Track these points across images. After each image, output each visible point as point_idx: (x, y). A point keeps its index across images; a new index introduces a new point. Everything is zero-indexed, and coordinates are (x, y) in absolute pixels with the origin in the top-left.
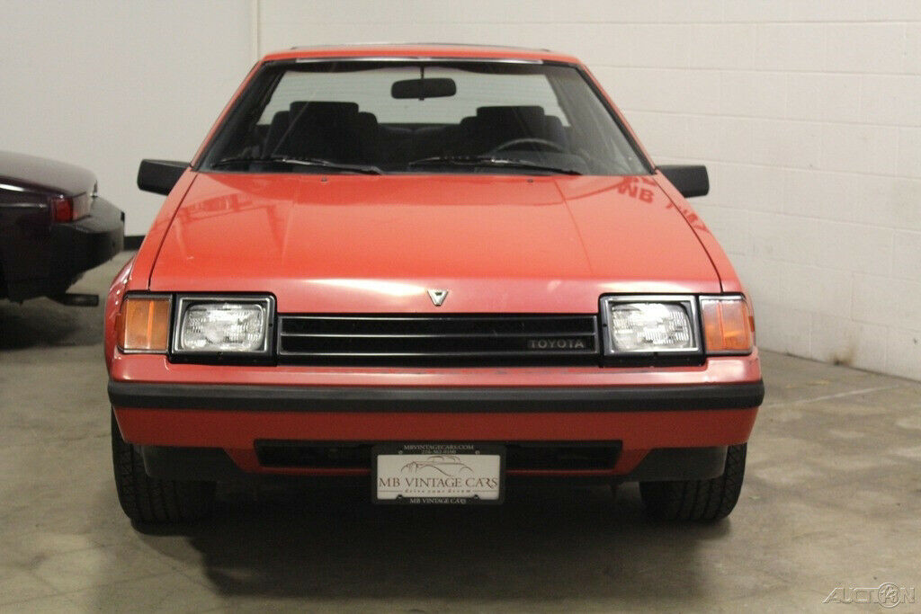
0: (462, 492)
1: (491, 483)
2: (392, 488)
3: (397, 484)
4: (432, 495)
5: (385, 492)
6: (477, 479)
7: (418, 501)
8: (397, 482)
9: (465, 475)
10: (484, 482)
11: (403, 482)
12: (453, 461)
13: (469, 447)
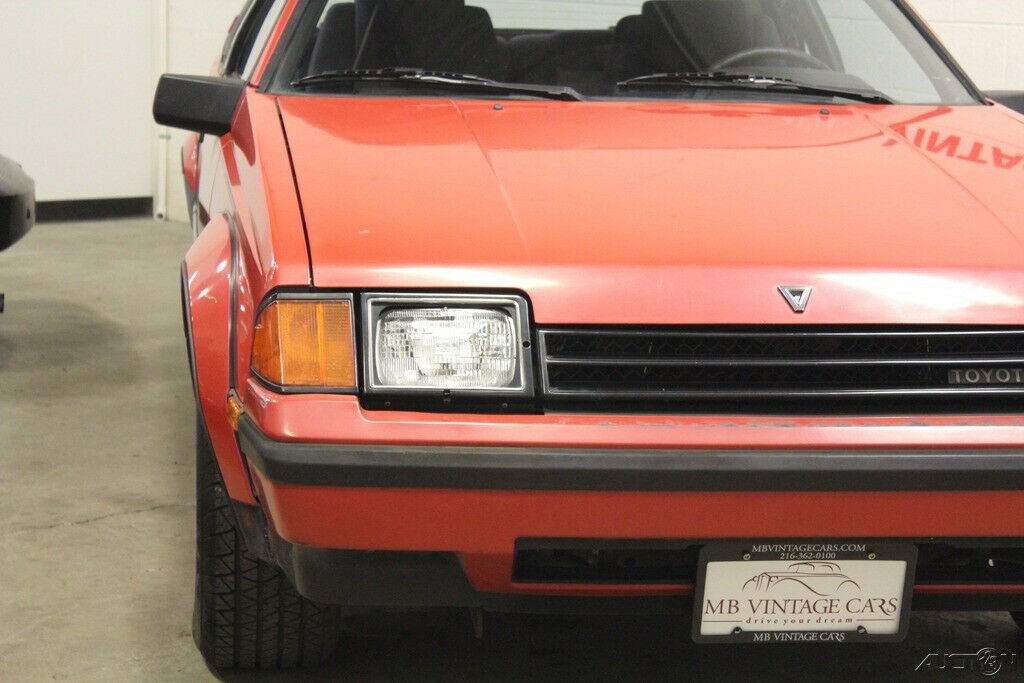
0: (838, 623)
1: (886, 606)
2: (725, 616)
3: (733, 609)
4: (790, 627)
5: (714, 624)
6: (864, 602)
7: (767, 637)
8: (734, 606)
9: (846, 593)
10: (876, 605)
11: (744, 606)
12: (828, 571)
13: (860, 548)
